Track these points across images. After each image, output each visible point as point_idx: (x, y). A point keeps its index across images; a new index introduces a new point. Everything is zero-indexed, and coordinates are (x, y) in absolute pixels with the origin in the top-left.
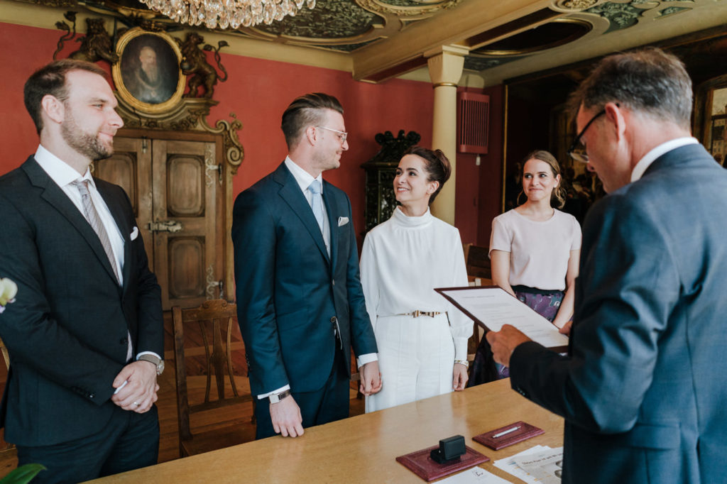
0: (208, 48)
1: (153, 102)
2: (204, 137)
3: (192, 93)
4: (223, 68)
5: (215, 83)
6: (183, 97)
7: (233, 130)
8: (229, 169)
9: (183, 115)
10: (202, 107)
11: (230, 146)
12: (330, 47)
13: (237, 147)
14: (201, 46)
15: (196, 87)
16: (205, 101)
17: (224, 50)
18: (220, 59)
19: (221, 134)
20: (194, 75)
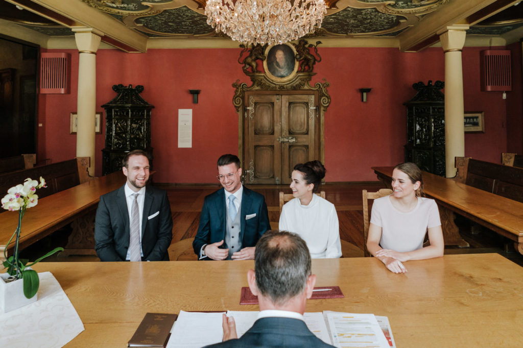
0: (311, 46)
1: (282, 77)
2: (308, 92)
3: (302, 70)
4: (319, 55)
5: (314, 63)
6: (297, 72)
7: (324, 87)
8: (322, 109)
9: (297, 82)
10: (307, 77)
11: (322, 96)
12: (381, 35)
13: (327, 96)
14: (307, 46)
15: (304, 67)
16: (308, 74)
17: (320, 46)
18: (317, 51)
19: (317, 90)
20: (303, 61)
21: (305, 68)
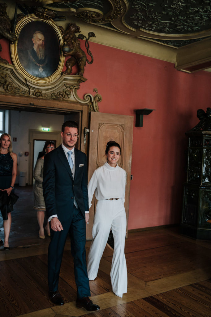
0: (82, 36)
1: (40, 77)
3: (69, 71)
4: (90, 53)
5: (85, 65)
6: (62, 74)
7: (96, 102)
9: (61, 88)
10: (76, 82)
14: (77, 35)
15: (71, 67)
16: (79, 78)
17: (92, 39)
18: (88, 47)
19: (86, 105)
21: (71, 70)
